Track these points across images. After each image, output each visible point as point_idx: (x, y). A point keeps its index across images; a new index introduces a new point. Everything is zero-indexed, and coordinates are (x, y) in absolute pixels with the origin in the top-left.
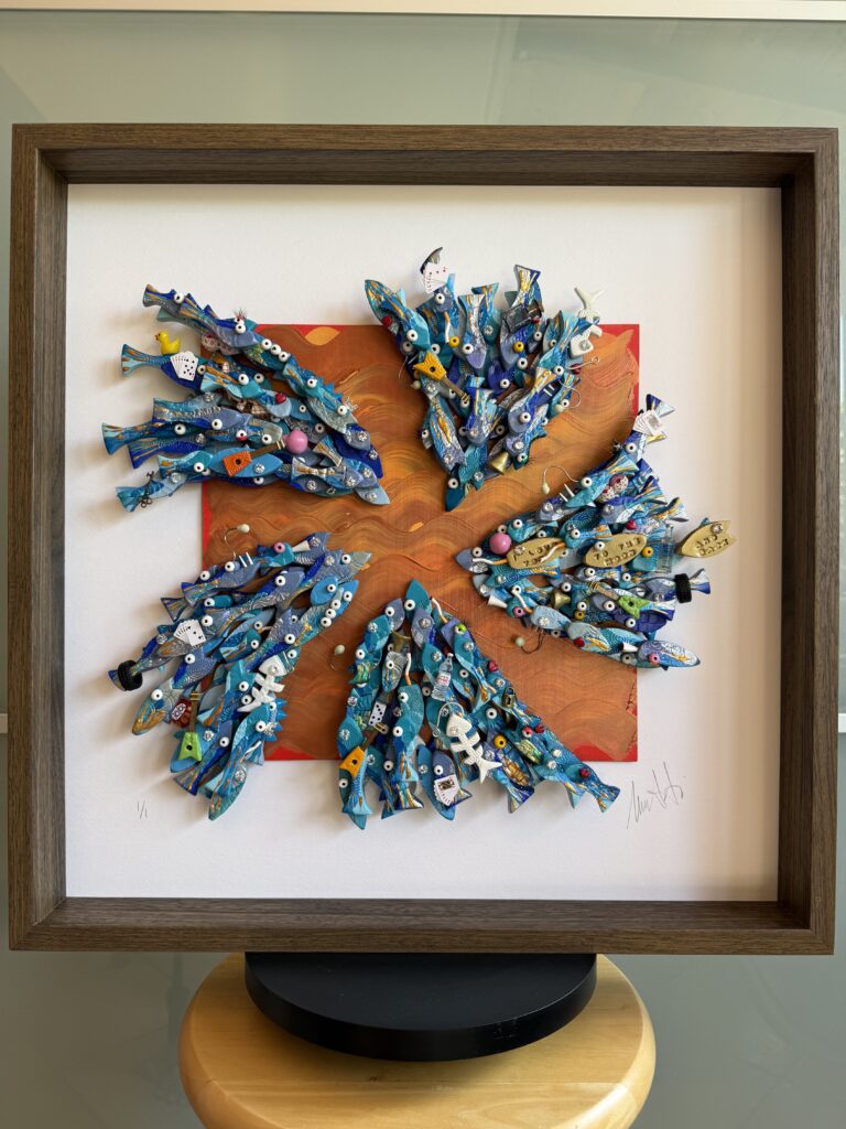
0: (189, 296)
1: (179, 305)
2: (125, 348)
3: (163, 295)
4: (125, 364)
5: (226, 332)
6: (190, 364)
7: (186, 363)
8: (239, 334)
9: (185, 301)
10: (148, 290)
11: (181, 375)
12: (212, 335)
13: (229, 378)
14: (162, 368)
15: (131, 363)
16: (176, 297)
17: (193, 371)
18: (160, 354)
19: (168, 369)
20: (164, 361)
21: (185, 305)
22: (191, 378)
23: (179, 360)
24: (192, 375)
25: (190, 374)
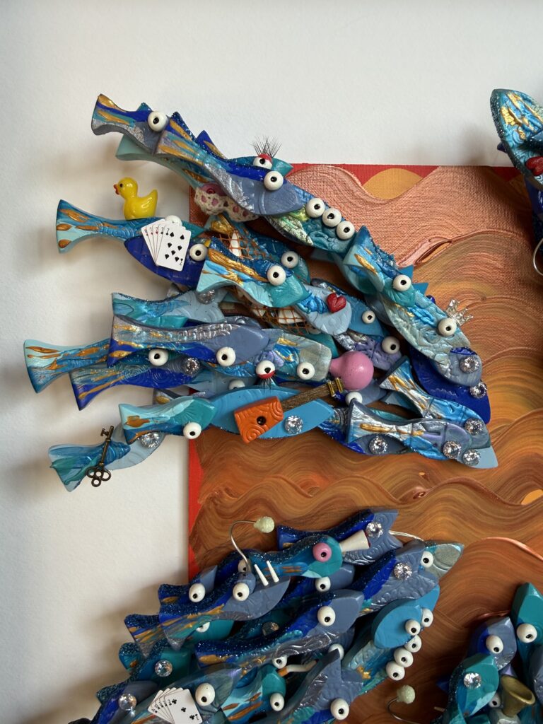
0: (176, 117)
1: (159, 133)
2: (63, 207)
3: (129, 114)
4: (63, 236)
5: (245, 187)
6: (176, 241)
7: (169, 239)
8: (269, 191)
9: (168, 127)
10: (102, 106)
11: (161, 261)
12: (217, 188)
13: (249, 271)
14: (126, 244)
15: (74, 234)
16: (151, 118)
17: (182, 254)
18: (123, 218)
19: (137, 248)
20: (129, 232)
21: (167, 134)
22: (178, 267)
23: (157, 233)
24: (179, 261)
25: (177, 259)
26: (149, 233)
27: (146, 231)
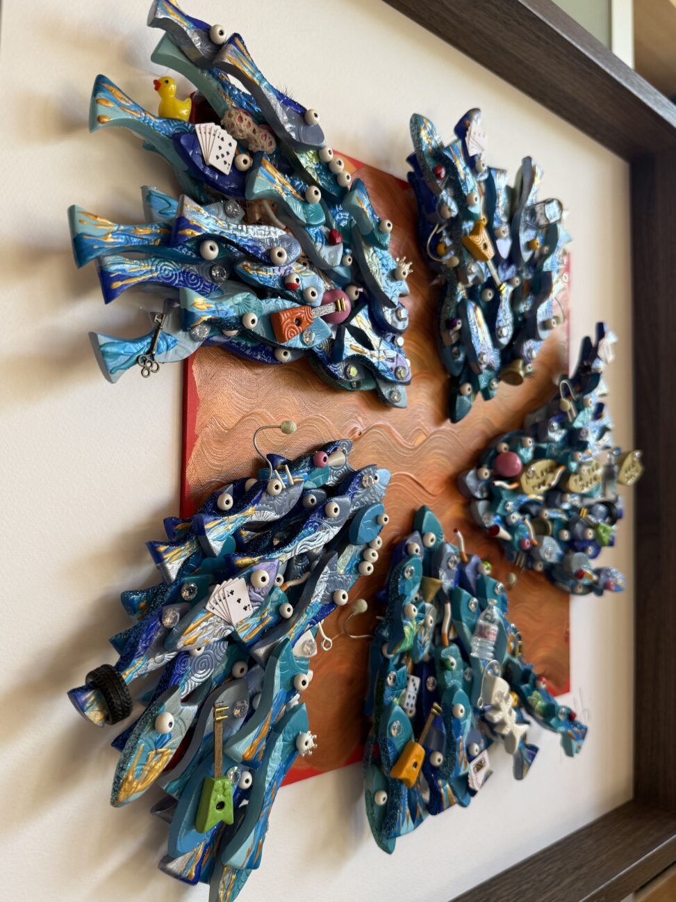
0: (238, 35)
2: (104, 83)
3: (189, 19)
4: (104, 110)
6: (226, 148)
7: (220, 143)
8: (308, 125)
9: (232, 42)
11: (212, 161)
13: (290, 187)
16: (217, 29)
17: (229, 160)
21: (232, 46)
22: (226, 170)
23: (210, 133)
24: (227, 165)
25: (225, 162)
26: (203, 131)
27: (200, 129)
